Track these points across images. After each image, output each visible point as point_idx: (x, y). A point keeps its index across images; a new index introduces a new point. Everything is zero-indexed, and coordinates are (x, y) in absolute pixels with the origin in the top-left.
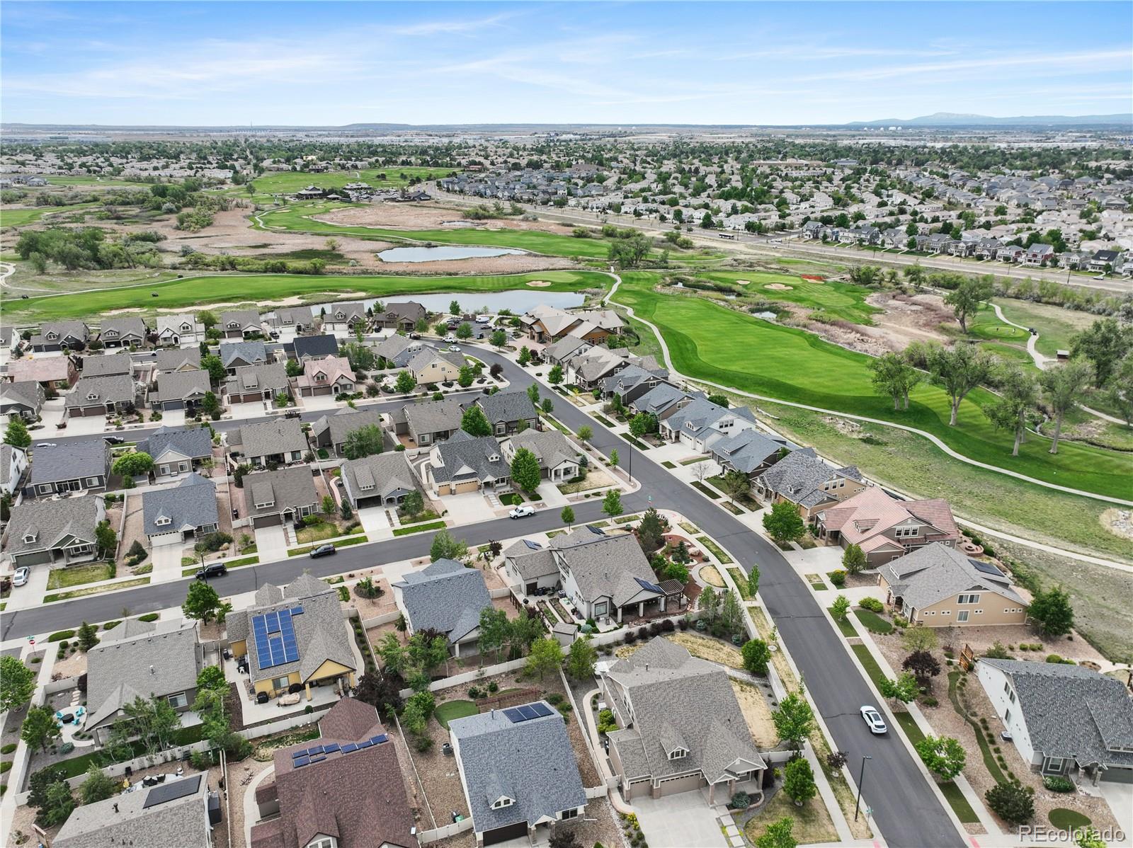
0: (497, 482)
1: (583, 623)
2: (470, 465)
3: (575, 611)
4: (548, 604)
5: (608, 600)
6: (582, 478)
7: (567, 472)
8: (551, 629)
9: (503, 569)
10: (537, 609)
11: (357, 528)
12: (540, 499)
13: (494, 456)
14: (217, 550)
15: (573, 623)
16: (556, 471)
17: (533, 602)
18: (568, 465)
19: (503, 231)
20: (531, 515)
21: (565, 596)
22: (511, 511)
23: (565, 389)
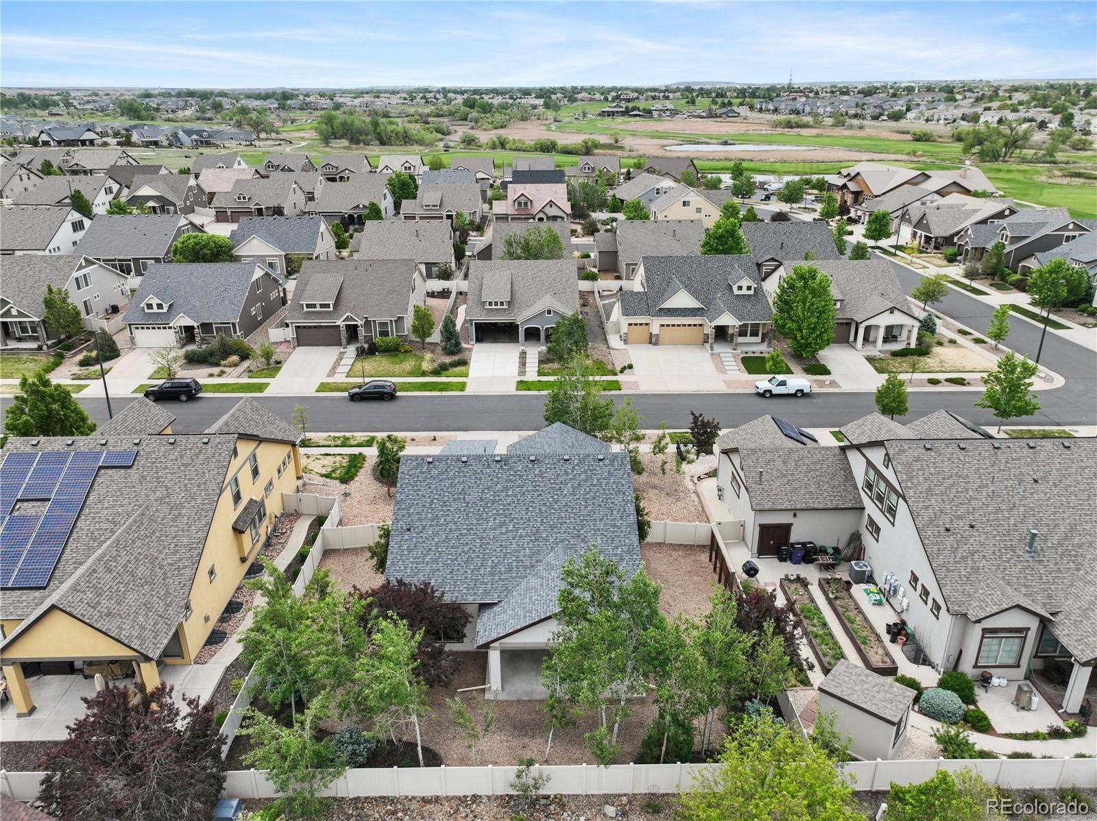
0: (743, 333)
1: (928, 677)
2: (695, 293)
3: (898, 631)
4: (815, 590)
5: (1034, 624)
6: (922, 350)
7: (891, 334)
8: (816, 677)
9: (711, 483)
10: (780, 602)
11: (458, 369)
12: (827, 372)
13: (745, 283)
14: (218, 365)
15: (891, 671)
16: (868, 329)
17: (771, 574)
18: (897, 319)
19: (818, 136)
20: (801, 394)
21: (870, 579)
22: (763, 382)
23: (893, 250)
